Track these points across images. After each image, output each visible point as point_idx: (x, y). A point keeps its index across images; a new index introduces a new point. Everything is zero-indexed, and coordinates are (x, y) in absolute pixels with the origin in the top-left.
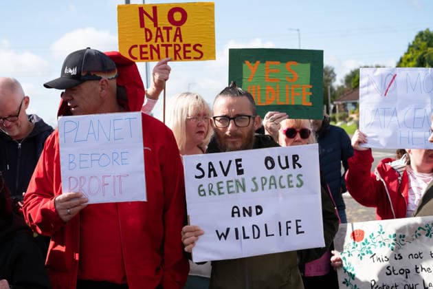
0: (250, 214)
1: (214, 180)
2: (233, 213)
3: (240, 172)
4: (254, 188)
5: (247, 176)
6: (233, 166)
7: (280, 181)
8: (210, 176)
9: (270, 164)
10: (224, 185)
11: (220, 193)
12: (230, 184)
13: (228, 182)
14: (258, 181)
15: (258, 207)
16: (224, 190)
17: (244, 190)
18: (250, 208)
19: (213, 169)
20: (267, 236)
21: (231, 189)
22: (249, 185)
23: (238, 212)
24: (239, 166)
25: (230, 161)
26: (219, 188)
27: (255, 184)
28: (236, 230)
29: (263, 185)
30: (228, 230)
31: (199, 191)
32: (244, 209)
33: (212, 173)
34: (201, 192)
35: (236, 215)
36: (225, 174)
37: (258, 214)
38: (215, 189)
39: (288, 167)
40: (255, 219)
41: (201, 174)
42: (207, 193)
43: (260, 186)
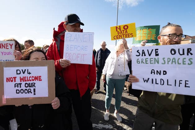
0: (160, 74)
1: (144, 57)
3: (157, 55)
4: (163, 62)
5: (160, 57)
6: (154, 52)
7: (178, 61)
8: (142, 56)
9: (173, 52)
10: (149, 60)
11: (146, 63)
12: (151, 60)
13: (150, 59)
14: (166, 59)
15: (164, 71)
16: (149, 62)
17: (158, 63)
18: (160, 71)
19: (144, 53)
20: (168, 85)
21: (152, 62)
22: (161, 61)
23: (154, 72)
24: (156, 52)
25: (153, 50)
26: (146, 61)
28: (152, 79)
29: (168, 62)
30: (149, 79)
31: (137, 61)
32: (157, 71)
33: (144, 54)
34: (138, 62)
35: (153, 73)
36: (150, 55)
37: (164, 74)
38: (144, 61)
40: (162, 76)
41: (139, 54)
42: (141, 62)
43: (167, 62)
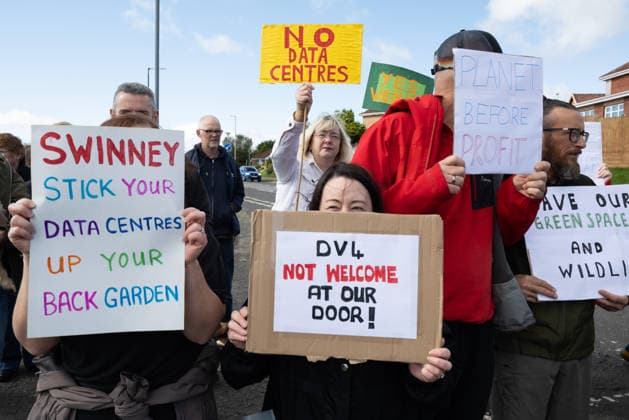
0: (590, 252)
1: (549, 213)
2: (573, 249)
3: (574, 207)
4: (590, 224)
5: (581, 211)
6: (567, 200)
7: (614, 218)
8: (545, 209)
9: (601, 202)
10: (560, 219)
11: (557, 227)
12: (566, 218)
13: (564, 216)
14: (593, 216)
15: (597, 244)
16: (561, 224)
17: (581, 226)
18: (589, 244)
19: (548, 203)
20: (612, 275)
21: (568, 224)
22: (585, 221)
23: (578, 248)
24: (572, 201)
25: (563, 196)
26: (556, 222)
27: (591, 220)
28: (579, 266)
29: (598, 222)
30: (571, 266)
31: (536, 224)
32: (584, 245)
33: (547, 206)
34: (538, 224)
35: (576, 251)
36: (560, 208)
37: (598, 251)
38: (552, 223)
39: (619, 205)
40: (595, 257)
42: (545, 226)
43: (596, 223)
